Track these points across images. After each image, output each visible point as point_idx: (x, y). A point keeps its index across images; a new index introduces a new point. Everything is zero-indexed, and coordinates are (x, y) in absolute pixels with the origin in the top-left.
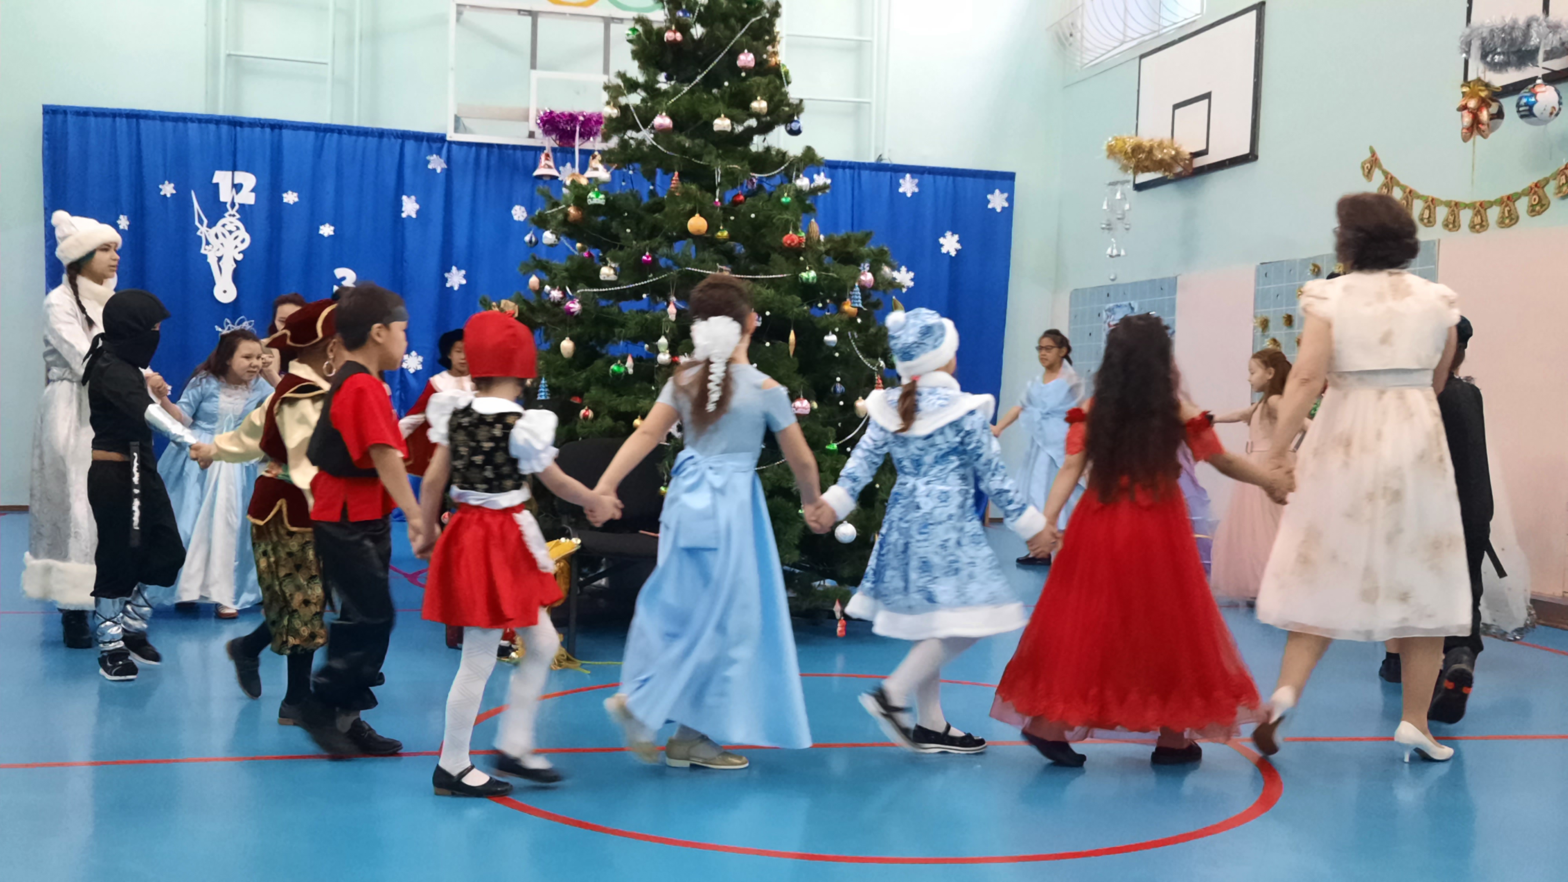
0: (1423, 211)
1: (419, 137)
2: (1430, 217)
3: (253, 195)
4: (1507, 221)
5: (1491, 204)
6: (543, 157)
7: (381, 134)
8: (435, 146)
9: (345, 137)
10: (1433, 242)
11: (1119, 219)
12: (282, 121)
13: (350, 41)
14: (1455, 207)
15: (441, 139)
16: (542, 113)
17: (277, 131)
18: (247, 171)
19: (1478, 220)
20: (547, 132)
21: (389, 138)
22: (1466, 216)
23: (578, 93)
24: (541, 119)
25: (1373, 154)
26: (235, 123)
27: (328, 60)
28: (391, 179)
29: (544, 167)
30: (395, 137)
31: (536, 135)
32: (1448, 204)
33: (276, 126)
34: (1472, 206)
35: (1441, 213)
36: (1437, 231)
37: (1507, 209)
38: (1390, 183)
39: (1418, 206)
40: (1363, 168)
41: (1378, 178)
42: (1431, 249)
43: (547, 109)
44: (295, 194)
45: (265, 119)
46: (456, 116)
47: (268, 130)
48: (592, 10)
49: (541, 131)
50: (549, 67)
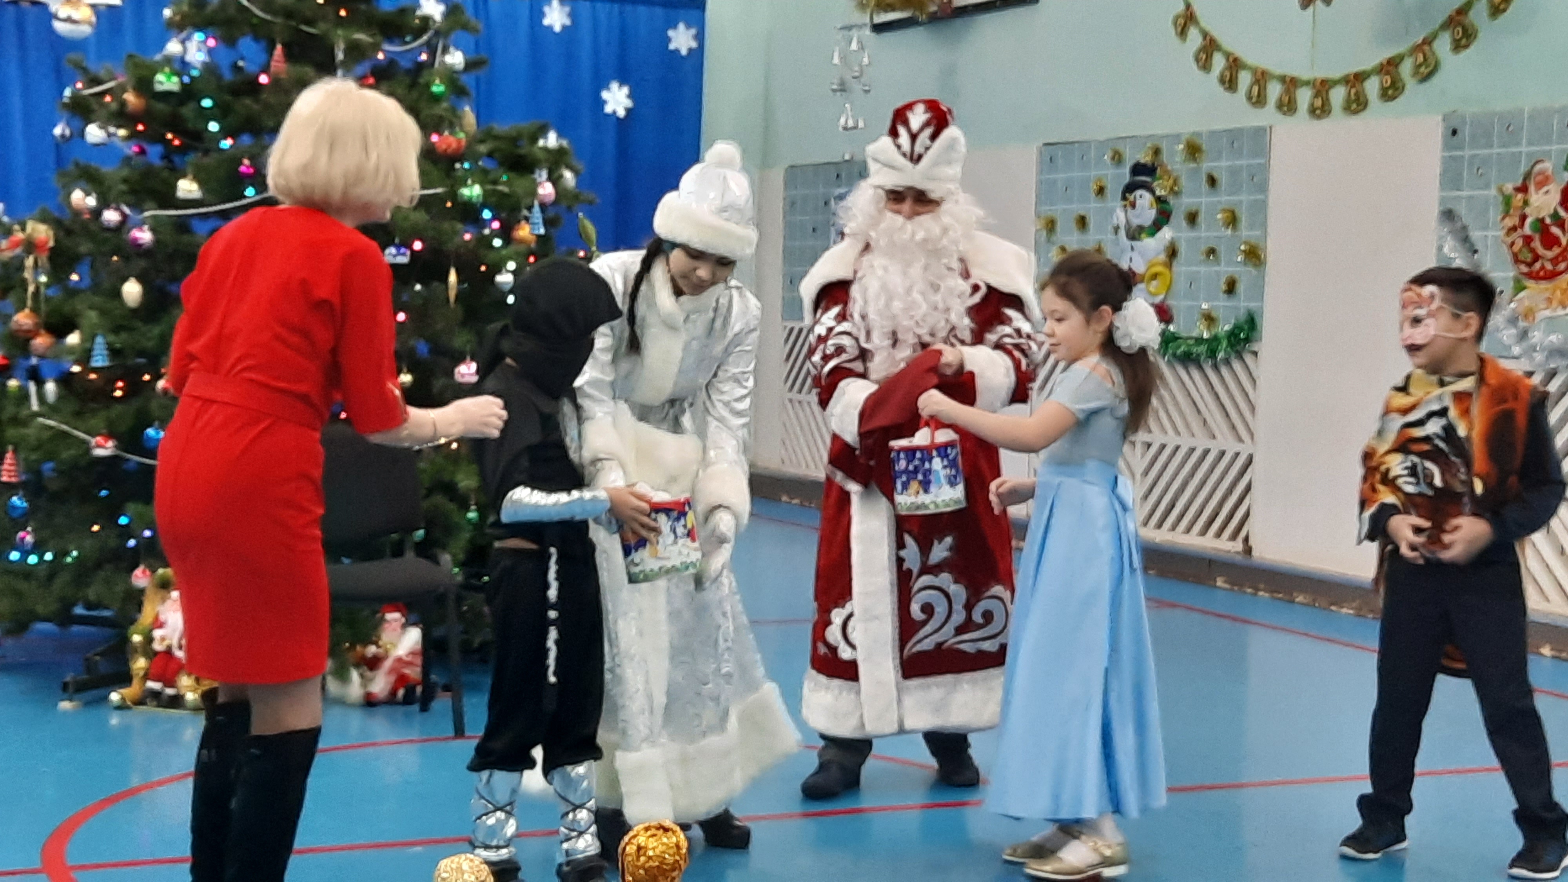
0: (1252, 87)
2: (1259, 95)
4: (1354, 106)
5: (1335, 83)
10: (1265, 128)
14: (1291, 84)
19: (1319, 102)
22: (1304, 96)
25: (1188, 7)
32: (1282, 80)
34: (1310, 84)
35: (1274, 90)
36: (1268, 115)
37: (1353, 91)
38: (1210, 46)
39: (1245, 79)
40: (1175, 23)
41: (1195, 39)
42: (1259, 141)
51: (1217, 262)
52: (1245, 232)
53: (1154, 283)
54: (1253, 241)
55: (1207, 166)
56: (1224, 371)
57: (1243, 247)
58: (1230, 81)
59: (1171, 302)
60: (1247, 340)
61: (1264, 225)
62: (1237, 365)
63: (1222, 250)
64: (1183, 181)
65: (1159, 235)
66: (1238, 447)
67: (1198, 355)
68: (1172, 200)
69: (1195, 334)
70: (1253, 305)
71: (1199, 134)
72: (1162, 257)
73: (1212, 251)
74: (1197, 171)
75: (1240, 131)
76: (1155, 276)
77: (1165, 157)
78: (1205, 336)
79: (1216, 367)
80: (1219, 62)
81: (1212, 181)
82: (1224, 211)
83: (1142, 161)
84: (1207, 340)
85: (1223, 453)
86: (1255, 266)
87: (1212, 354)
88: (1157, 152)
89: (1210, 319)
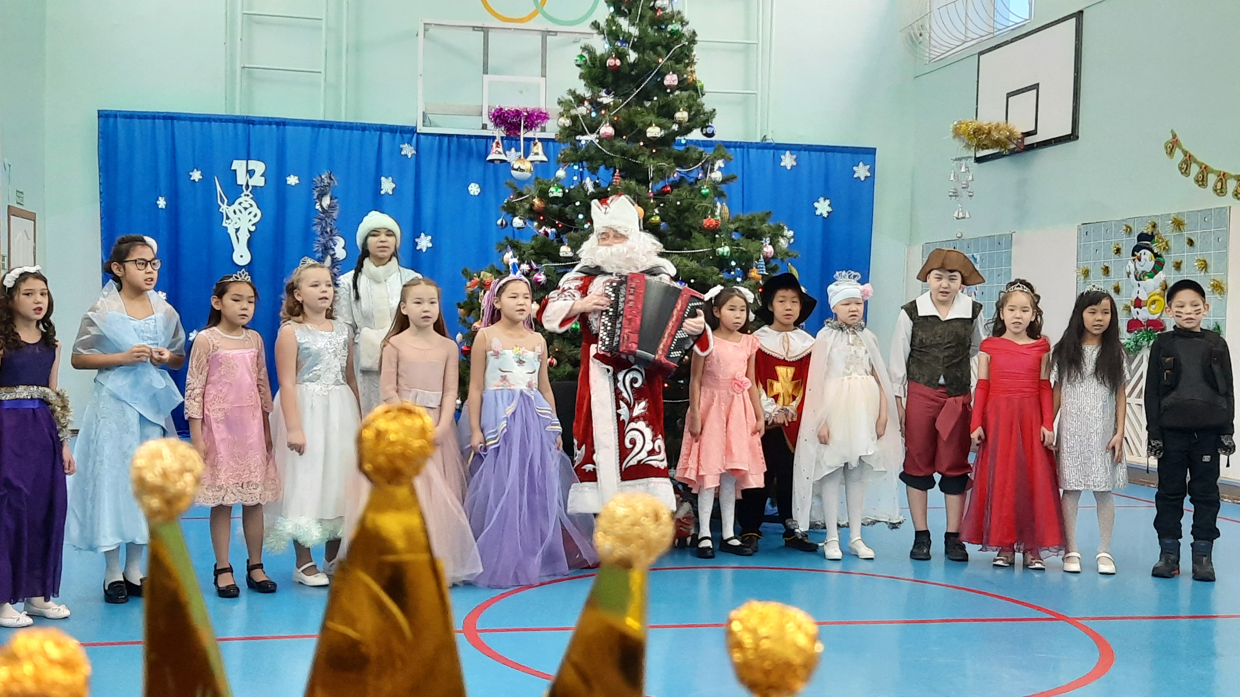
0: (1216, 183)
1: (393, 130)
2: (1222, 188)
3: (263, 178)
6: (494, 145)
7: (364, 128)
8: (407, 136)
9: (335, 131)
10: (1226, 209)
11: (963, 188)
12: (285, 119)
13: (339, 53)
15: (412, 131)
16: (493, 111)
17: (281, 127)
18: (258, 160)
20: (497, 125)
21: (370, 131)
23: (521, 92)
24: (494, 115)
25: (1175, 136)
26: (248, 121)
27: (322, 69)
28: (372, 164)
29: (496, 152)
30: (374, 131)
31: (489, 127)
32: (1236, 178)
33: (281, 123)
35: (1232, 185)
36: (1227, 200)
38: (1189, 160)
39: (1212, 179)
40: (1166, 147)
41: (1179, 156)
42: (1223, 215)
43: (497, 107)
44: (296, 178)
45: (272, 118)
46: (424, 113)
47: (274, 126)
48: (530, 25)
49: (492, 124)
50: (497, 72)
52: (1214, 273)
53: (1154, 306)
54: (1219, 279)
55: (1187, 233)
57: (1211, 282)
58: (1203, 180)
59: (1164, 318)
61: (1226, 269)
64: (1172, 244)
65: (1156, 276)
68: (1164, 255)
70: (1218, 318)
71: (1181, 214)
72: (1157, 289)
74: (1181, 237)
75: (1210, 210)
76: (1154, 302)
80: (1195, 169)
81: (1191, 243)
82: (1198, 259)
83: (1145, 232)
86: (1220, 294)
88: (1154, 226)
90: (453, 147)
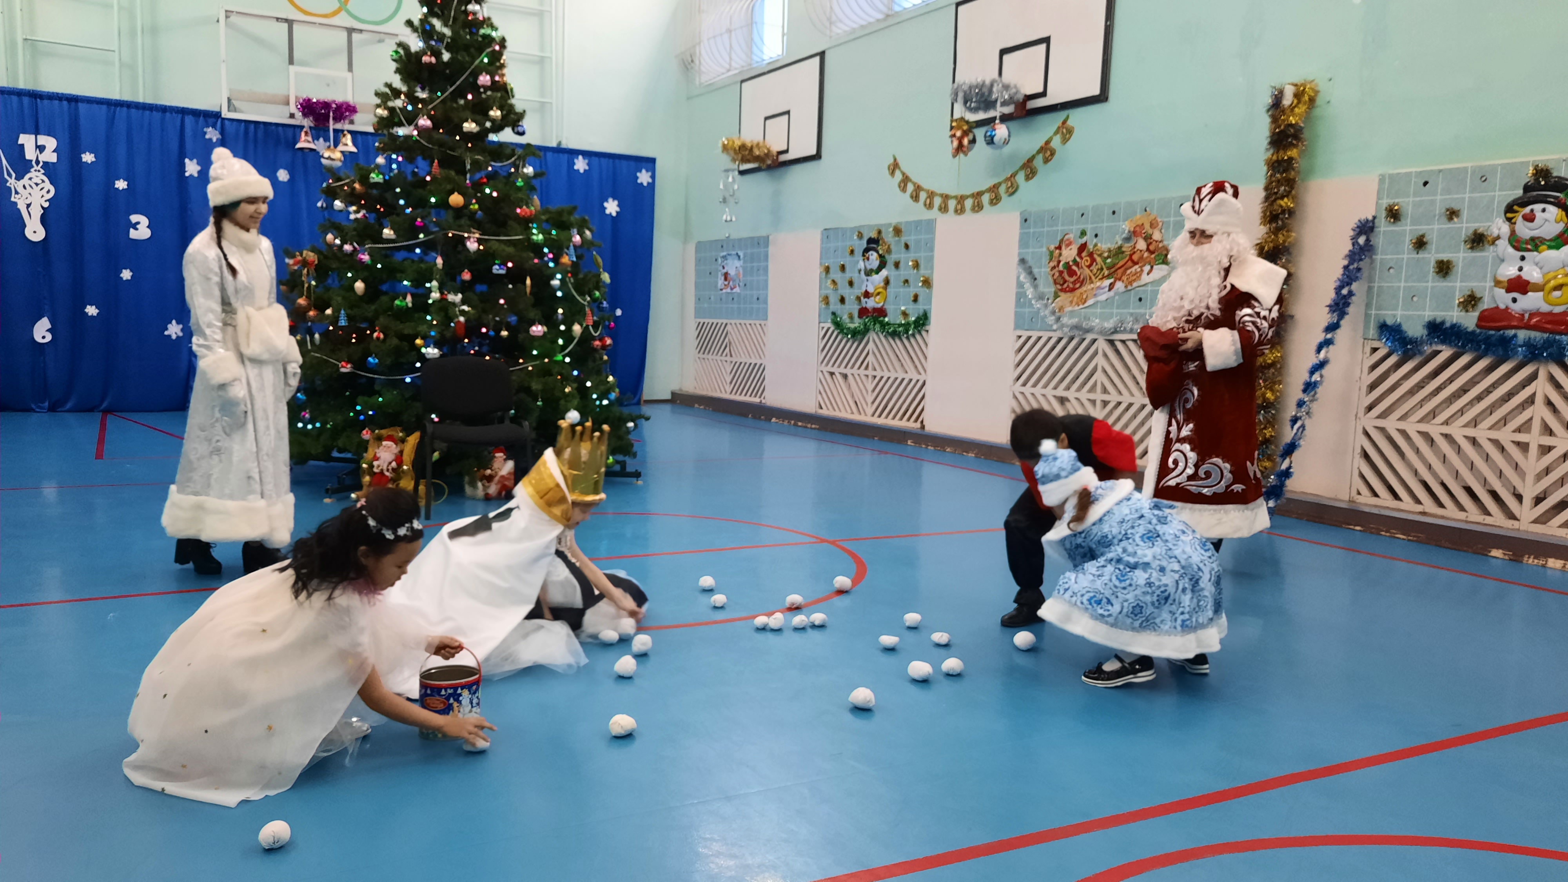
0: (926, 199)
1: (196, 113)
2: (930, 203)
3: (55, 154)
4: (976, 208)
5: (967, 197)
6: (303, 134)
7: (164, 109)
8: (211, 121)
9: (133, 111)
10: (933, 220)
11: (731, 195)
12: (77, 96)
13: (133, 34)
14: (946, 198)
15: (217, 115)
16: (301, 101)
17: (73, 104)
18: (49, 135)
19: (959, 207)
20: (305, 115)
21: (171, 113)
22: (952, 204)
23: (328, 85)
24: (301, 105)
25: (895, 160)
26: (35, 96)
27: (115, 48)
28: (174, 146)
29: (304, 141)
30: (176, 113)
31: (296, 116)
32: (941, 195)
33: (73, 100)
34: (956, 197)
35: (937, 201)
36: (934, 213)
37: (976, 201)
38: (906, 180)
39: (923, 196)
40: (889, 169)
41: (898, 176)
42: (930, 226)
43: (305, 97)
44: (93, 155)
45: (62, 94)
46: (228, 98)
47: (65, 103)
48: (335, 21)
49: (300, 114)
50: (303, 64)
51: (909, 286)
52: (922, 271)
53: (878, 297)
54: (927, 276)
55: (904, 239)
56: (912, 340)
57: (922, 279)
58: (916, 197)
59: (886, 307)
60: (924, 325)
61: (932, 268)
62: (918, 337)
63: (911, 281)
64: (892, 247)
65: (880, 273)
66: (918, 377)
67: (900, 332)
68: (887, 256)
69: (898, 322)
70: (926, 307)
71: (901, 223)
72: (882, 284)
73: (906, 281)
74: (899, 241)
75: (921, 221)
76: (878, 294)
77: (883, 235)
78: (903, 322)
79: (908, 338)
80: (910, 187)
81: (907, 246)
82: (912, 261)
83: (873, 237)
84: (904, 324)
85: (911, 380)
86: (927, 288)
87: (907, 332)
88: (880, 232)
89: (905, 314)
90: (260, 133)
